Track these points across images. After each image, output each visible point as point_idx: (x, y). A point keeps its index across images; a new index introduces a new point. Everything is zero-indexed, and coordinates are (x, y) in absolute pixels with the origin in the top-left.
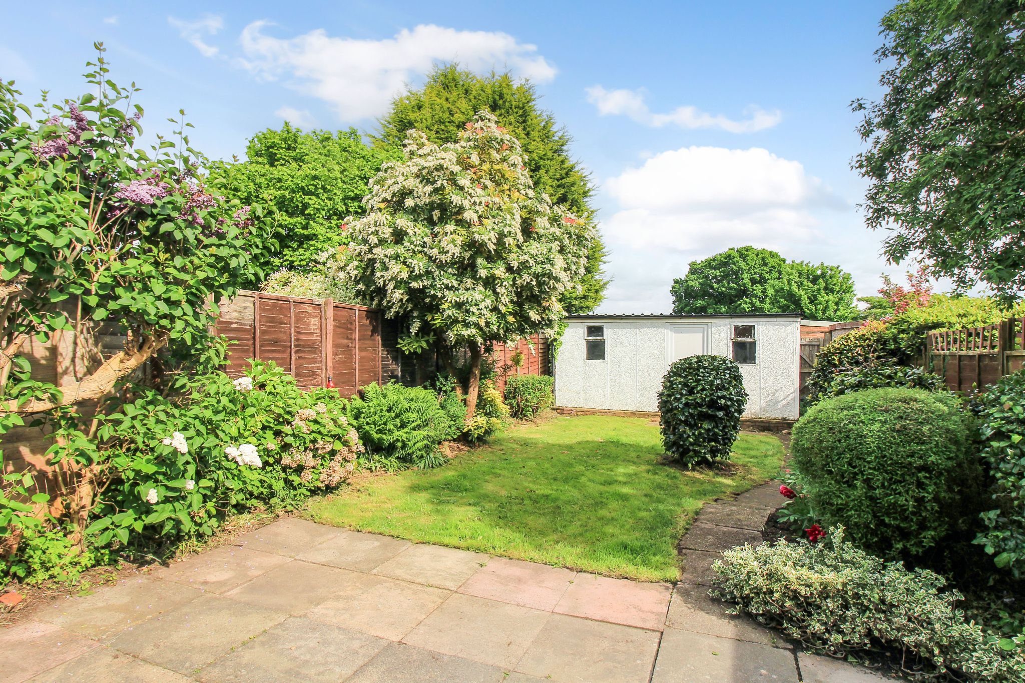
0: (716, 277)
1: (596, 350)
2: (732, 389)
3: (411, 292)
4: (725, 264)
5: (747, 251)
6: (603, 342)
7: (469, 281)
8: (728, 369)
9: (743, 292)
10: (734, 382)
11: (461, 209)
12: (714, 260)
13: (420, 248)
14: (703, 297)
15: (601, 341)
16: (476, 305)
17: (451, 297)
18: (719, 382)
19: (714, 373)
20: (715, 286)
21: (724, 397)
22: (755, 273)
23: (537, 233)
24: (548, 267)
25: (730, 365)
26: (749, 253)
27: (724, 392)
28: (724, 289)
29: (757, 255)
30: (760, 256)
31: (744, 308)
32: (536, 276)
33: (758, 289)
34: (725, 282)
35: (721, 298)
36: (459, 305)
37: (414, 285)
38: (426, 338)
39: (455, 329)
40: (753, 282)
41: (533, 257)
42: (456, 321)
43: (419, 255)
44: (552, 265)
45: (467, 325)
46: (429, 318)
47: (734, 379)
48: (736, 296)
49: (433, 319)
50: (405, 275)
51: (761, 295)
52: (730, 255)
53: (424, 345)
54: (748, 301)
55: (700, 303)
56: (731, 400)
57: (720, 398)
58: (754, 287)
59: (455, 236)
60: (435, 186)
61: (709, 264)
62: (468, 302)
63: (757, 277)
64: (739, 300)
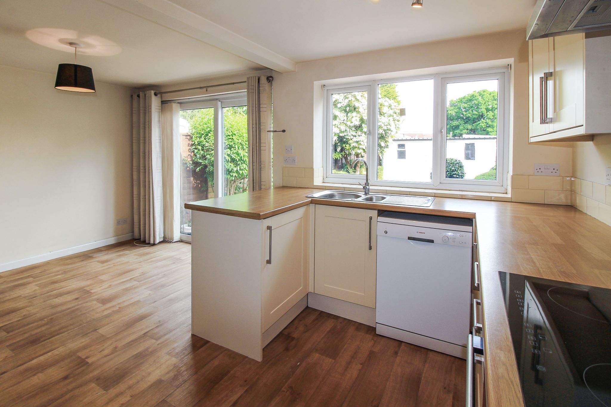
0: (465, 108)
1: (402, 155)
2: (459, 171)
3: (339, 137)
4: (470, 100)
5: (484, 92)
6: (405, 151)
7: (360, 132)
8: (458, 163)
9: (482, 116)
10: (460, 168)
11: (358, 108)
12: (464, 98)
13: (343, 122)
14: (457, 119)
15: (404, 151)
16: (363, 141)
17: (355, 139)
18: (454, 168)
19: (452, 165)
20: (464, 113)
21: (455, 174)
22: (489, 105)
23: (383, 112)
24: (389, 127)
25: (458, 162)
26: (485, 93)
27: (456, 172)
28: (470, 115)
29: (490, 94)
30: (492, 95)
31: (481, 126)
32: (385, 130)
33: (490, 114)
34: (470, 111)
35: (467, 120)
36: (357, 142)
37: (341, 135)
38: (342, 153)
39: (355, 150)
40: (488, 110)
41: (384, 123)
42: (356, 147)
43: (342, 124)
44: (391, 126)
45: (359, 148)
46: (344, 145)
47: (460, 167)
48: (477, 118)
49: (346, 146)
50: (338, 132)
51: (492, 117)
52: (473, 95)
53: (341, 156)
54: (484, 121)
55: (455, 123)
56: (458, 175)
57: (454, 174)
58: (488, 113)
59: (357, 118)
60: (349, 99)
61: (461, 101)
62: (360, 141)
63: (490, 107)
64: (479, 121)
